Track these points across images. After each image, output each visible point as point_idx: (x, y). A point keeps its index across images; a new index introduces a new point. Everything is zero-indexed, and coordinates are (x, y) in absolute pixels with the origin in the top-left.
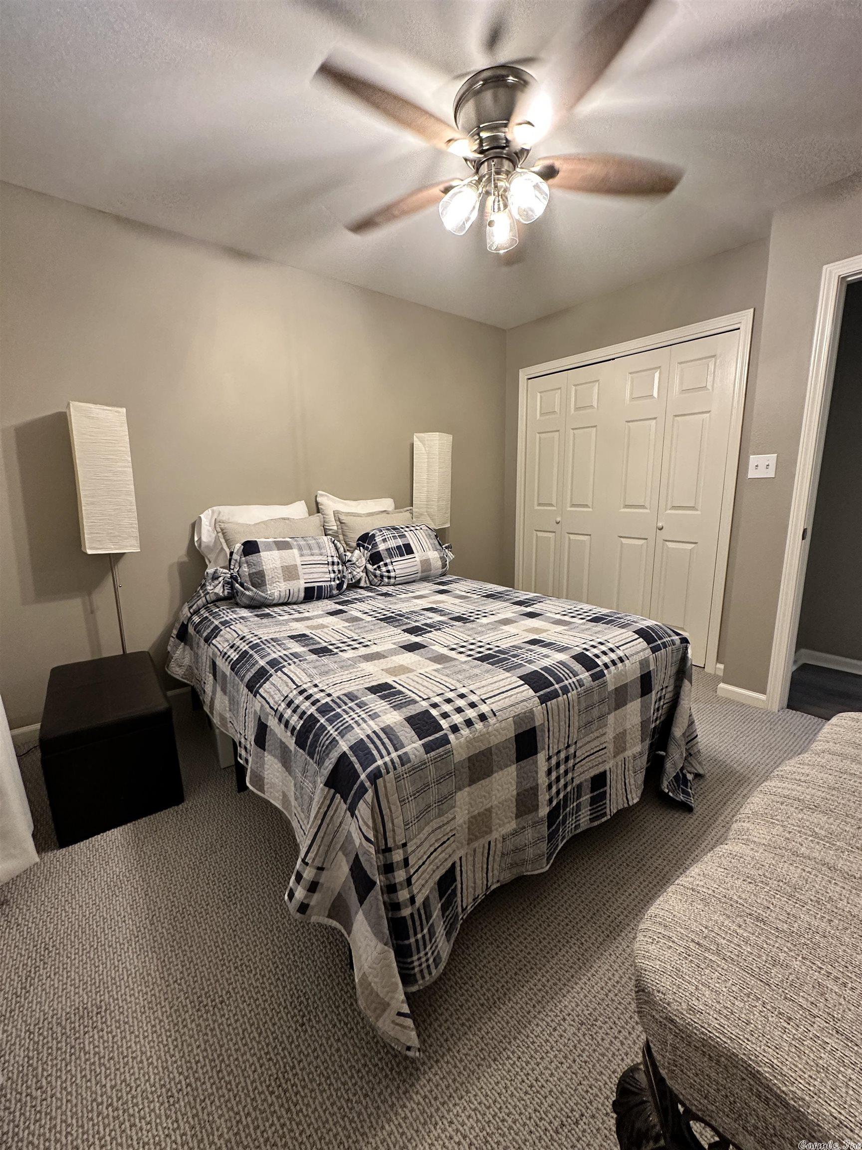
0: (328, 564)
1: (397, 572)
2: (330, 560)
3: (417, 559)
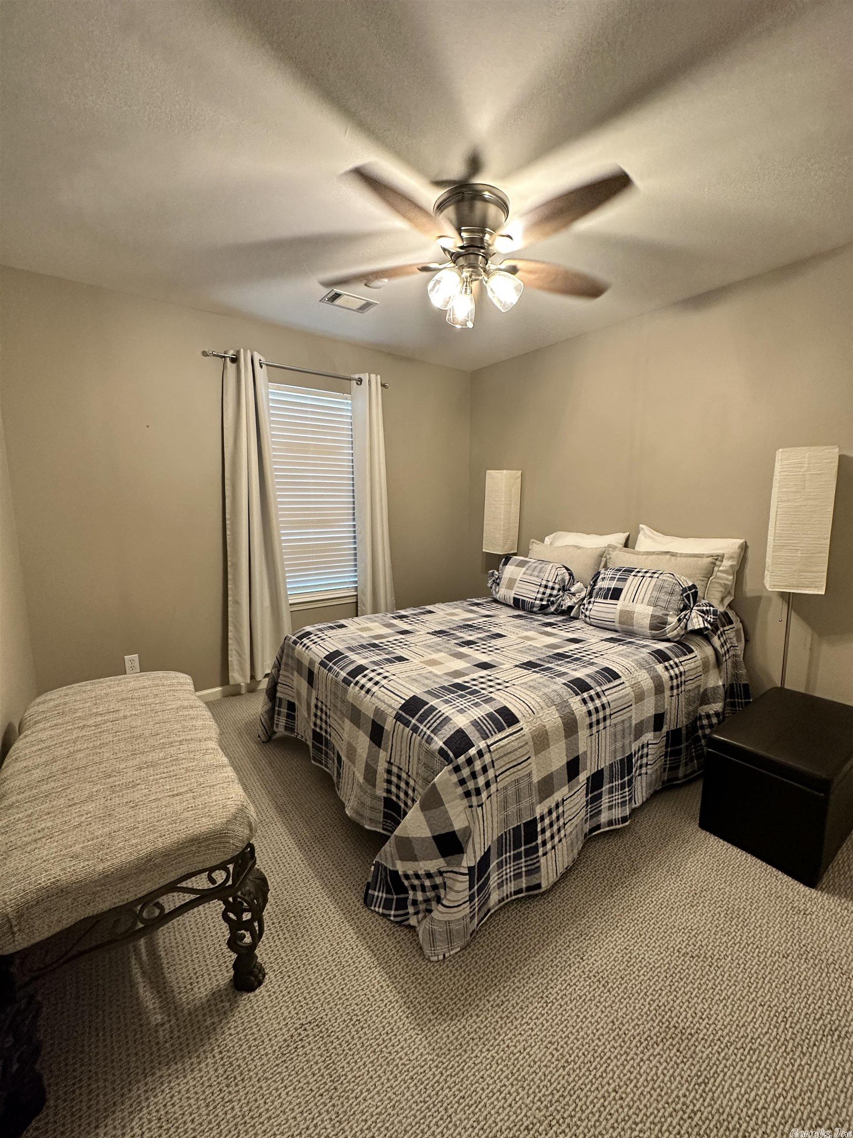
0: (540, 586)
1: (592, 612)
2: (544, 583)
3: (619, 607)
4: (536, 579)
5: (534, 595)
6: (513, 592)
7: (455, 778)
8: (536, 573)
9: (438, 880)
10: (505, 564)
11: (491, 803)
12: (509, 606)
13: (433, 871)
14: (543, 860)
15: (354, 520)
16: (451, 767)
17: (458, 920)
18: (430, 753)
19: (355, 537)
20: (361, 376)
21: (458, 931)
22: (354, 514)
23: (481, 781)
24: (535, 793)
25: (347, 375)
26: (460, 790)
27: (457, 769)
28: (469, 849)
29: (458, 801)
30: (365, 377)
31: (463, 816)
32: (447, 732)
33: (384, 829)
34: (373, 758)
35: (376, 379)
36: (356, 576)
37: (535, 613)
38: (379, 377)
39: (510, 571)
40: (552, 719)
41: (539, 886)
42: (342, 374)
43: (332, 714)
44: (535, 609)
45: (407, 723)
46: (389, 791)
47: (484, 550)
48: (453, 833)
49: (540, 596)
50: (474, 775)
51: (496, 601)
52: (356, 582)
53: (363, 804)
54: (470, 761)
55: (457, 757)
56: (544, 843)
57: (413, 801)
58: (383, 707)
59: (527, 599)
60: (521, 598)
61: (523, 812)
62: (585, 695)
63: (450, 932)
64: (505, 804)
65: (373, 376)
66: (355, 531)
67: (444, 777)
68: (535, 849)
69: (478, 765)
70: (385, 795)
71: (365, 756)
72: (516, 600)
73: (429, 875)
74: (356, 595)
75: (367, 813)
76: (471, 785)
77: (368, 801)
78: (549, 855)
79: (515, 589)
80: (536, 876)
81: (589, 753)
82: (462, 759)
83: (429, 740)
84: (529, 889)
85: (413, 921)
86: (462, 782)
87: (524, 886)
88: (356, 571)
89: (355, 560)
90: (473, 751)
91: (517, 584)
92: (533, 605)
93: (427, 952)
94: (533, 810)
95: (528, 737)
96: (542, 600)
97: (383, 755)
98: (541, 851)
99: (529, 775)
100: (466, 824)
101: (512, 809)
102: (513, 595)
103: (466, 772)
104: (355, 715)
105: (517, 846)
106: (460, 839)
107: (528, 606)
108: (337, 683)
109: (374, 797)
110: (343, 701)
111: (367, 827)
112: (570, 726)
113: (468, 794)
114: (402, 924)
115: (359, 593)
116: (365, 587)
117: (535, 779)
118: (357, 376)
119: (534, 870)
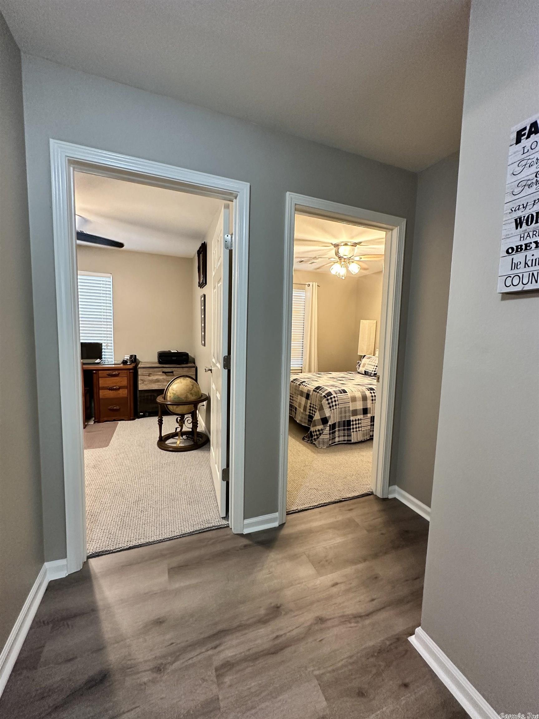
0: (375, 366)
4: (373, 363)
5: (372, 370)
6: (365, 368)
7: (327, 402)
8: (373, 361)
9: (321, 432)
10: (363, 358)
11: (336, 411)
12: (362, 374)
13: (320, 429)
14: (352, 433)
15: (303, 339)
16: (326, 399)
17: (326, 438)
18: (321, 397)
19: (303, 346)
20: (310, 283)
21: (326, 442)
22: (303, 337)
23: (334, 404)
24: (351, 412)
25: (304, 283)
26: (328, 406)
27: (328, 400)
28: (330, 421)
29: (327, 409)
30: (311, 284)
31: (329, 413)
32: (326, 392)
33: (308, 425)
34: (306, 403)
35: (315, 284)
36: (302, 362)
37: (372, 376)
38: (316, 283)
39: (364, 361)
40: (358, 395)
41: (351, 441)
42: (302, 283)
43: (294, 396)
44: (372, 375)
45: (316, 392)
46: (310, 413)
47: (358, 354)
48: (326, 417)
49: (374, 370)
50: (332, 402)
51: (359, 373)
52: (302, 364)
53: (302, 418)
54: (331, 398)
55: (328, 396)
56: (353, 428)
57: (317, 409)
58: (310, 389)
59: (369, 371)
60: (367, 371)
61: (347, 417)
62: (372, 391)
63: (323, 442)
64: (341, 413)
65: (314, 283)
66: (303, 344)
67: (324, 401)
68: (350, 429)
69: (333, 400)
70: (309, 414)
71: (304, 404)
72: (365, 372)
73: (319, 430)
74: (302, 370)
75: (303, 420)
76: (331, 405)
77: (304, 416)
78: (355, 433)
79: (365, 367)
80: (350, 437)
81: (371, 408)
82: (329, 397)
83: (321, 394)
84: (348, 441)
85: (314, 443)
86: (329, 404)
87: (346, 439)
88: (302, 360)
89: (302, 355)
90: (332, 396)
91: (366, 366)
92: (371, 374)
93: (317, 446)
94: (350, 417)
95: (349, 397)
96: (375, 371)
97: (309, 402)
98: (352, 430)
99: (349, 407)
100: (329, 415)
101: (343, 415)
102: (364, 370)
103: (330, 401)
104: (302, 393)
105: (344, 426)
106: (328, 419)
107: (369, 374)
108: (296, 386)
109: (306, 415)
110: (298, 391)
111: (303, 424)
112: (364, 398)
113: (330, 407)
114: (312, 443)
115: (303, 369)
116: (306, 366)
117: (351, 409)
118: (308, 283)
119: (349, 435)
